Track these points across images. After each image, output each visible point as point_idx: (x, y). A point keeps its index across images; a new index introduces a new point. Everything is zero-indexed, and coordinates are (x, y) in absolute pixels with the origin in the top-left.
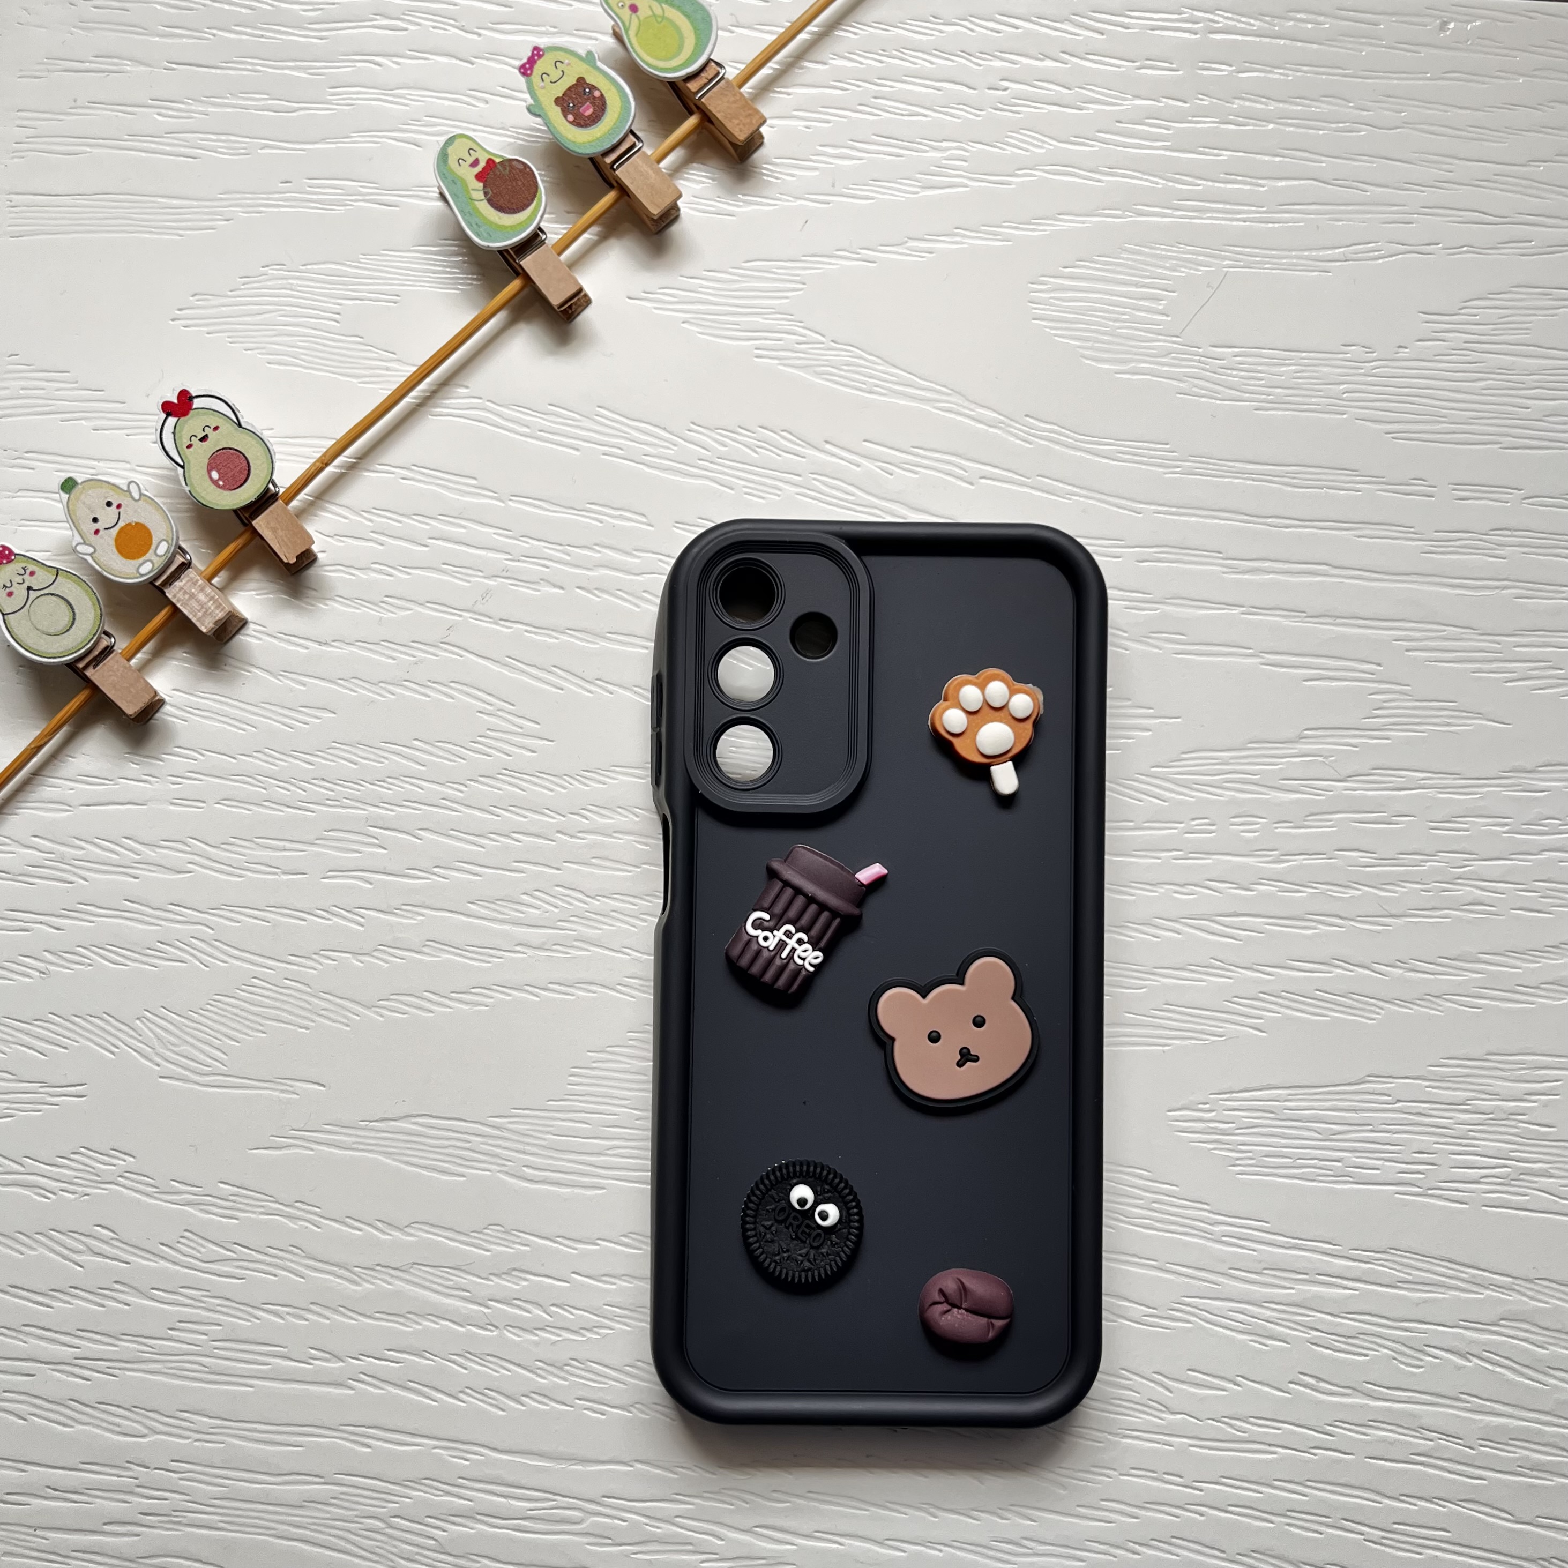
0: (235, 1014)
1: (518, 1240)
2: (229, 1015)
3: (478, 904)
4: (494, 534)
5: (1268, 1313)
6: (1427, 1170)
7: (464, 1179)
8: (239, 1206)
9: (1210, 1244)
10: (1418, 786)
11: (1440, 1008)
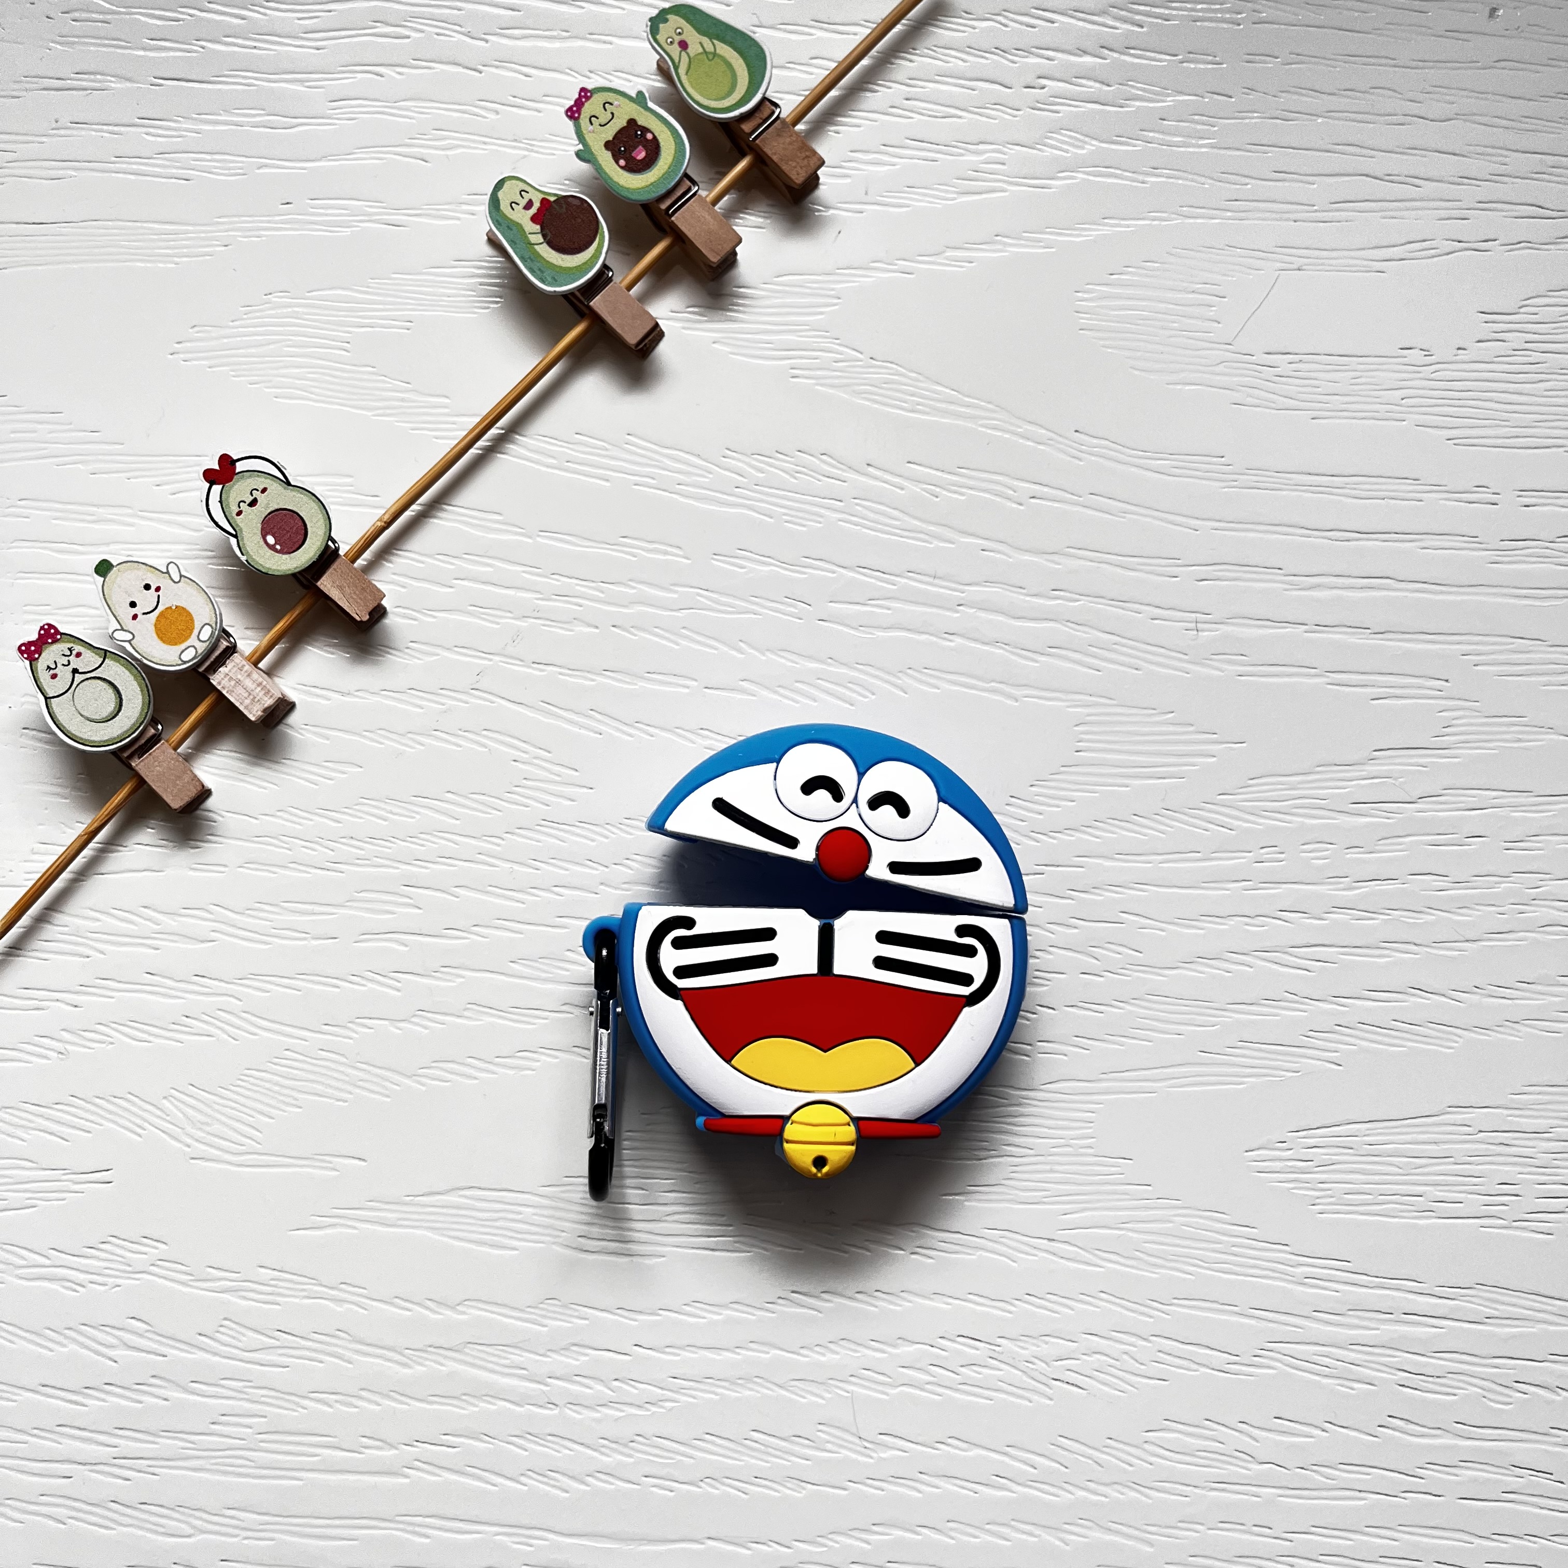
0: (267, 1089)
1: (576, 1314)
2: (261, 1090)
3: (521, 964)
4: (524, 572)
5: (1352, 1356)
6: (1511, 1201)
7: (516, 1252)
8: (281, 1290)
9: (1290, 1286)
10: (1490, 805)
11: (1520, 1034)
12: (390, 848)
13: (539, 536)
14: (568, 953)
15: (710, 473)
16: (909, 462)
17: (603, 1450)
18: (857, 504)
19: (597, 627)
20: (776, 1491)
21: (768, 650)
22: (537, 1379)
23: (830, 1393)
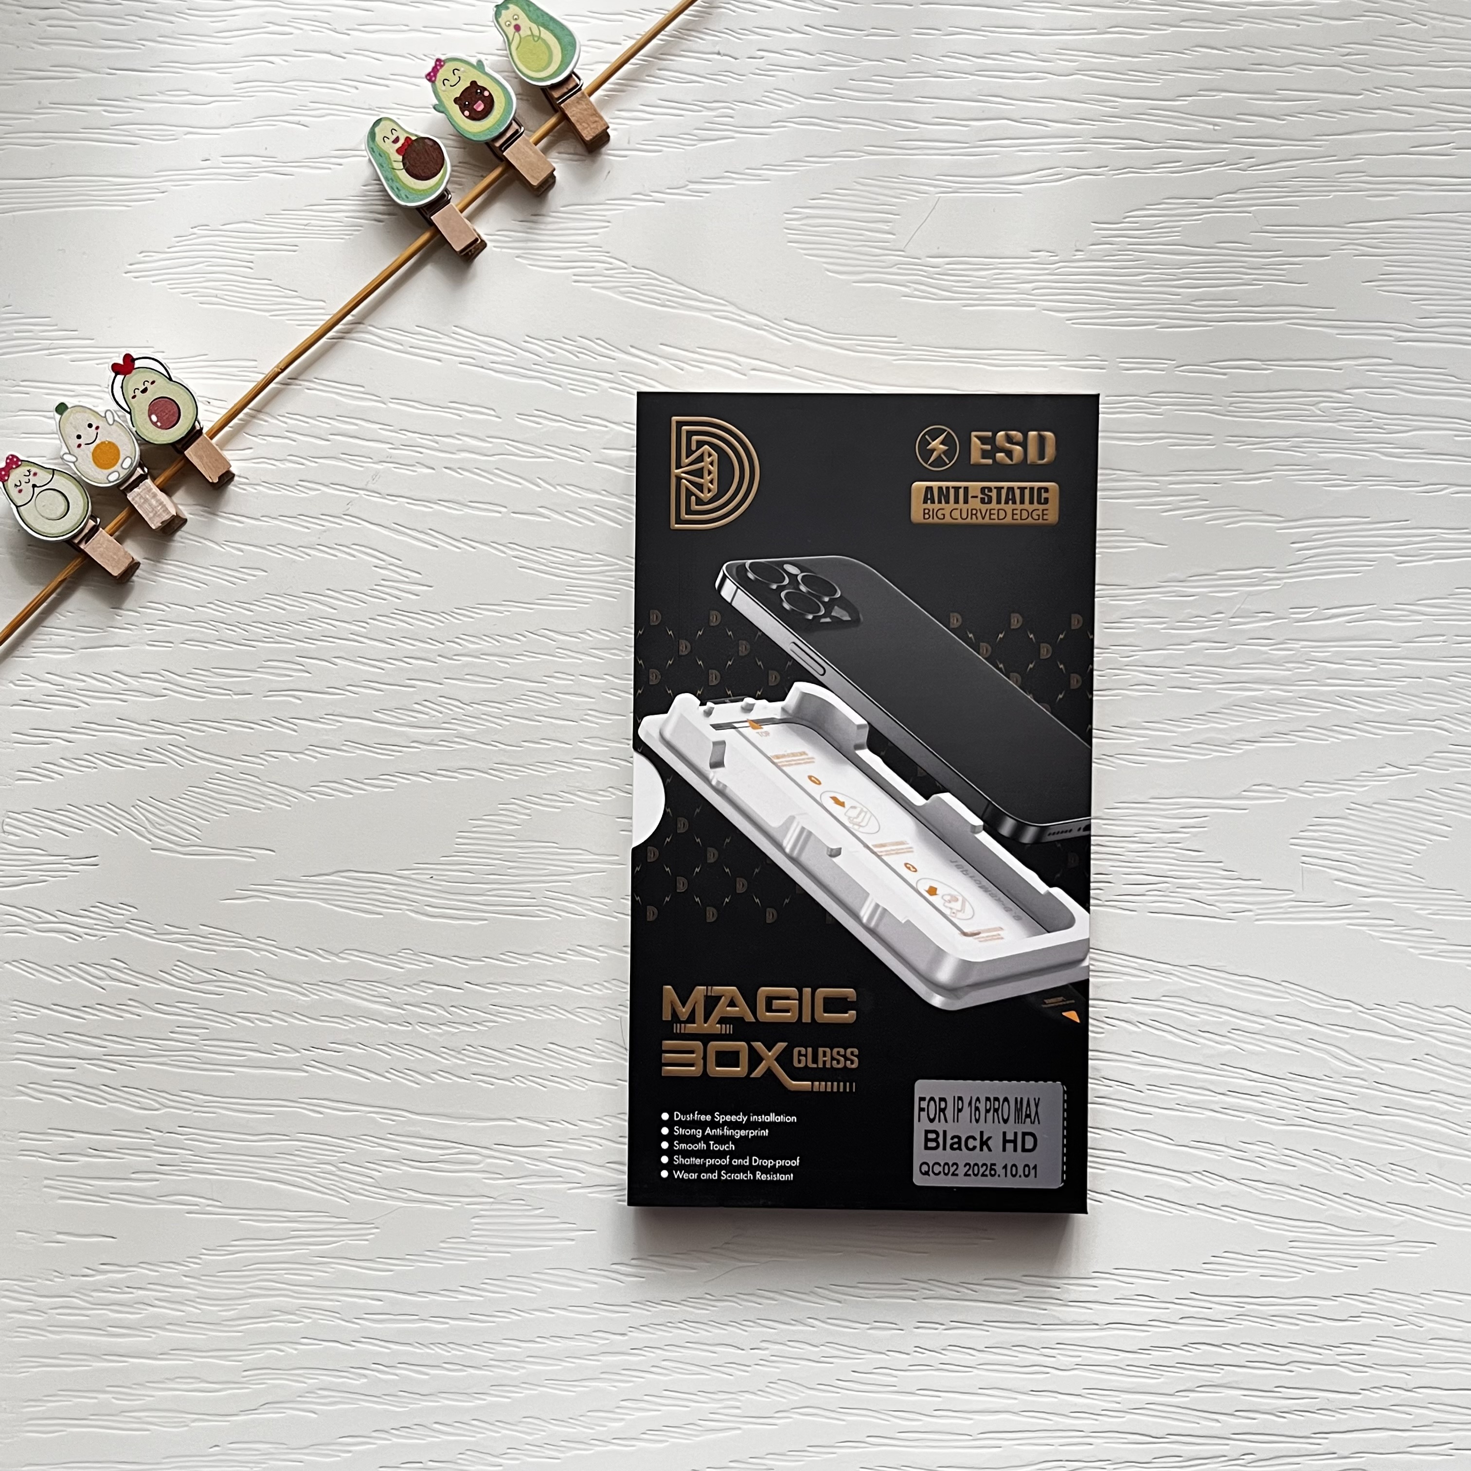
0: (204, 801)
1: (424, 960)
2: (201, 802)
3: (380, 712)
4: (380, 429)
6: (1105, 887)
7: (382, 916)
8: (217, 942)
11: (1115, 765)
12: (287, 630)
13: (390, 402)
14: (416, 706)
15: (515, 354)
16: (661, 344)
17: (444, 1055)
18: (623, 376)
19: (433, 469)
20: (567, 1086)
21: (558, 485)
22: (396, 1005)
23: (604, 1017)
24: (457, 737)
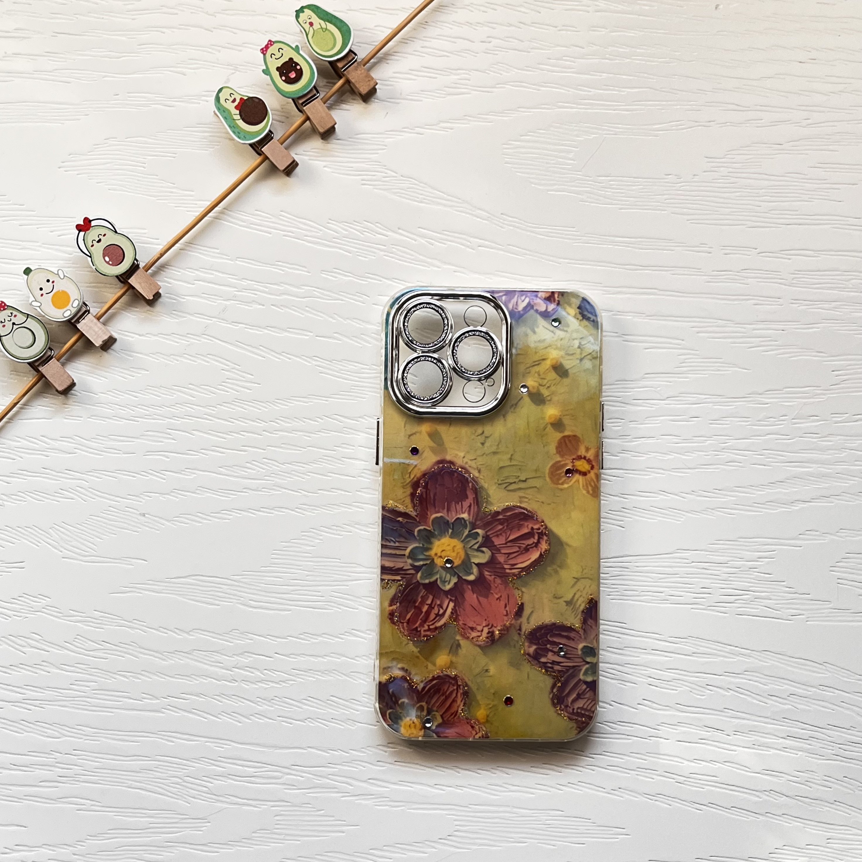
0: (100, 525)
1: (247, 637)
3: (223, 468)
4: (229, 278)
5: (626, 670)
6: (707, 596)
7: (220, 607)
8: (105, 622)
10: (703, 402)
11: (713, 515)
12: (161, 410)
13: (236, 260)
14: (247, 464)
15: (321, 231)
16: (419, 228)
17: (259, 703)
18: (393, 248)
19: (263, 305)
20: (343, 726)
21: (347, 318)
22: (227, 668)
23: (369, 679)
24: (274, 486)
